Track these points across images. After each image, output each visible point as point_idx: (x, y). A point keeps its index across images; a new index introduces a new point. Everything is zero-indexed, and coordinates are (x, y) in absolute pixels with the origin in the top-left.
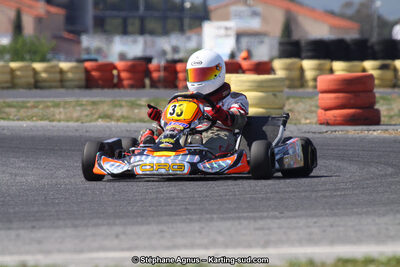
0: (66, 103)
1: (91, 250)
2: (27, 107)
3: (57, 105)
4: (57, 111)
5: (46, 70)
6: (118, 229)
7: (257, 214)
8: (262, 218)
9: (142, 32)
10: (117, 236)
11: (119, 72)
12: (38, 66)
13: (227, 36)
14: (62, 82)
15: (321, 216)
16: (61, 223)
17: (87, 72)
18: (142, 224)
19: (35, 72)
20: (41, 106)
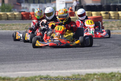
0: (16, 24)
1: (18, 71)
2: (5, 26)
3: (13, 25)
4: (13, 27)
5: (10, 15)
6: (26, 64)
7: (66, 59)
8: (67, 60)
9: (39, 3)
10: (25, 67)
11: (31, 15)
12: (8, 13)
13: (63, 4)
14: (15, 18)
15: (84, 60)
16: (10, 62)
17: (22, 15)
18: (33, 63)
19: (7, 15)
20: (9, 25)
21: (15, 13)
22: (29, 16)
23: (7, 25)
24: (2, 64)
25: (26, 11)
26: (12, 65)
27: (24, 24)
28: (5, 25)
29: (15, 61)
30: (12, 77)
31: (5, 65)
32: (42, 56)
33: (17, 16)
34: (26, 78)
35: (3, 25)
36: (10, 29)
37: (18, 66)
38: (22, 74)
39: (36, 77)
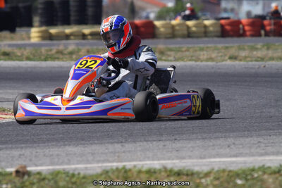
21: (207, 22)
22: (239, 29)
23: (186, 51)
24: (176, 139)
25: (233, 17)
26: (198, 142)
27: (227, 48)
28: (184, 49)
29: (205, 132)
30: (196, 169)
31: (181, 141)
32: (269, 122)
33: (211, 29)
34: (230, 171)
35: (179, 50)
36: (194, 58)
37: (211, 144)
38: (220, 162)
39: (253, 170)
